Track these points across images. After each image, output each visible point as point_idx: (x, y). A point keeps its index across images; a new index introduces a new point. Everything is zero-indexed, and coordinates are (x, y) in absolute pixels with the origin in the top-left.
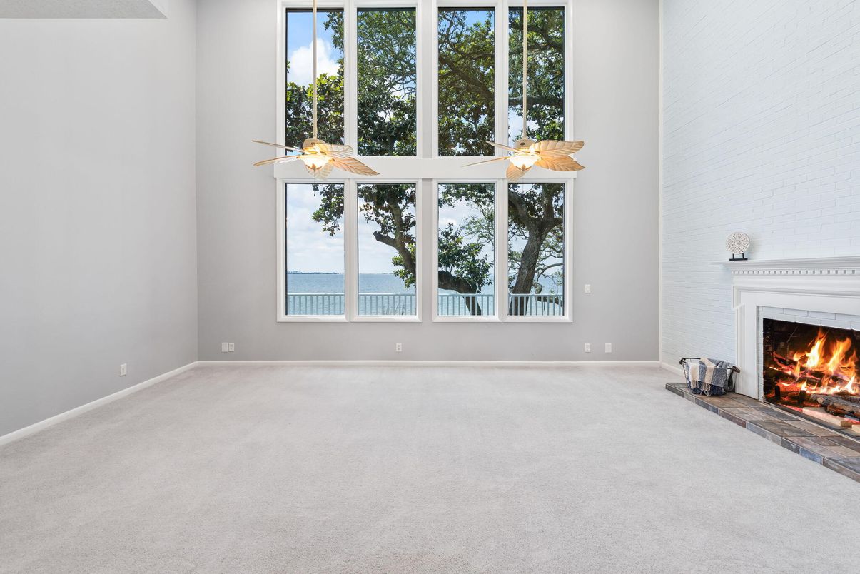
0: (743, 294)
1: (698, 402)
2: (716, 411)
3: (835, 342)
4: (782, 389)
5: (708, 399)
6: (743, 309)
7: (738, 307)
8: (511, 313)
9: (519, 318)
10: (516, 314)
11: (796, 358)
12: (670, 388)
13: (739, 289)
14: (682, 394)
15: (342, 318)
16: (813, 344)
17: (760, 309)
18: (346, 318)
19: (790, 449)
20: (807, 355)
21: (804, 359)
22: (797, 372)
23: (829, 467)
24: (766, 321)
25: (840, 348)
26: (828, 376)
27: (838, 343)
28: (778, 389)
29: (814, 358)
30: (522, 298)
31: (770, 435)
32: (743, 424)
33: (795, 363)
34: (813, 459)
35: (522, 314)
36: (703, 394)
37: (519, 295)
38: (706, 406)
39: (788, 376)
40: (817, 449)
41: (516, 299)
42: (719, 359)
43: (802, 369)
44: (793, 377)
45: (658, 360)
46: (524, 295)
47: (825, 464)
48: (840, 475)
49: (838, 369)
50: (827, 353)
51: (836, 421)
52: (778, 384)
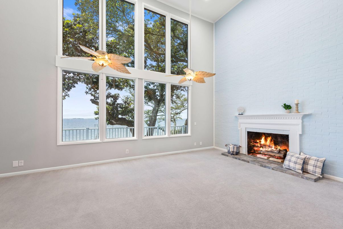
0: (242, 125)
1: (233, 157)
2: (239, 159)
3: (267, 137)
4: (255, 150)
5: (236, 156)
6: (241, 129)
7: (240, 128)
8: (147, 135)
9: (151, 137)
10: (150, 135)
11: (258, 141)
12: (223, 154)
13: (240, 123)
14: (228, 156)
15: (98, 140)
16: (262, 138)
17: (246, 129)
18: (100, 140)
19: (263, 167)
20: (261, 140)
21: (260, 142)
22: (259, 145)
23: (274, 170)
24: (248, 132)
25: (269, 139)
26: (267, 146)
27: (268, 138)
28: (254, 149)
29: (263, 141)
30: (152, 128)
31: (257, 164)
32: (249, 162)
33: (258, 143)
34: (270, 169)
35: (152, 135)
36: (234, 155)
37: (151, 127)
38: (236, 158)
39: (256, 146)
40: (269, 165)
41: (150, 129)
42: (234, 144)
43: (260, 144)
44: (258, 146)
45: (213, 146)
46: (153, 127)
47: (273, 169)
48: (277, 171)
49: (270, 144)
50: (266, 140)
51: (266, 157)
52: (254, 148)
